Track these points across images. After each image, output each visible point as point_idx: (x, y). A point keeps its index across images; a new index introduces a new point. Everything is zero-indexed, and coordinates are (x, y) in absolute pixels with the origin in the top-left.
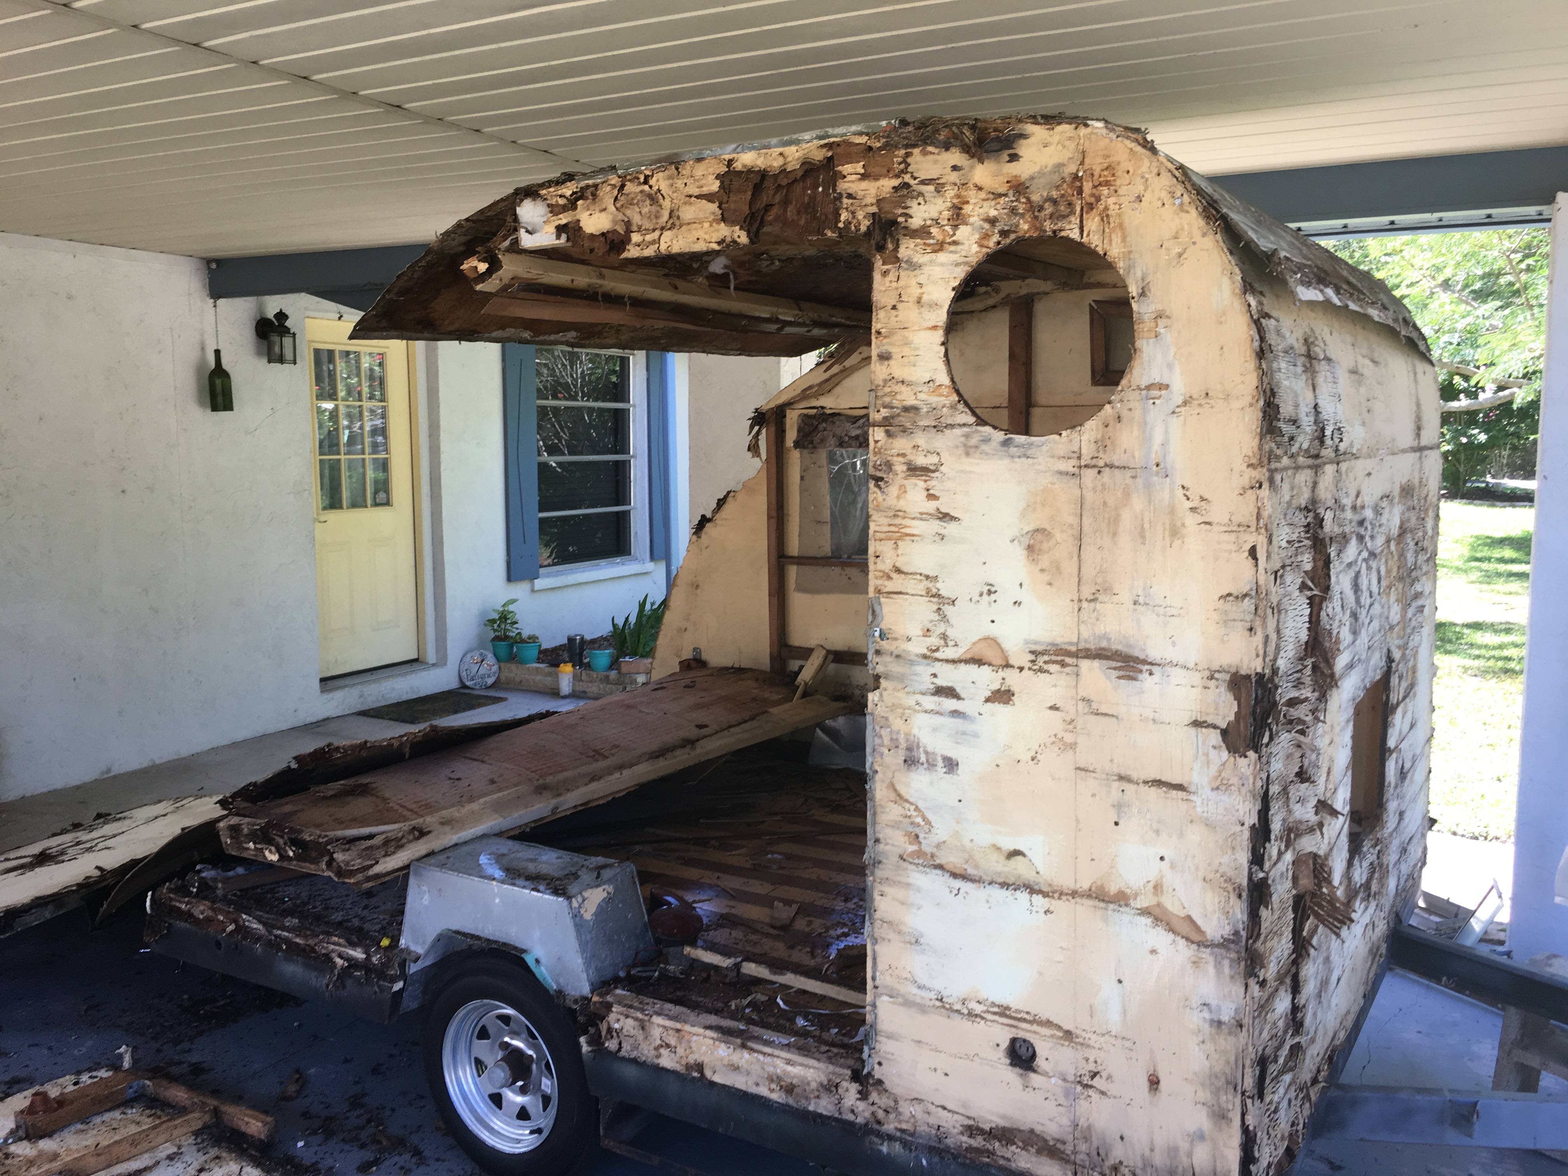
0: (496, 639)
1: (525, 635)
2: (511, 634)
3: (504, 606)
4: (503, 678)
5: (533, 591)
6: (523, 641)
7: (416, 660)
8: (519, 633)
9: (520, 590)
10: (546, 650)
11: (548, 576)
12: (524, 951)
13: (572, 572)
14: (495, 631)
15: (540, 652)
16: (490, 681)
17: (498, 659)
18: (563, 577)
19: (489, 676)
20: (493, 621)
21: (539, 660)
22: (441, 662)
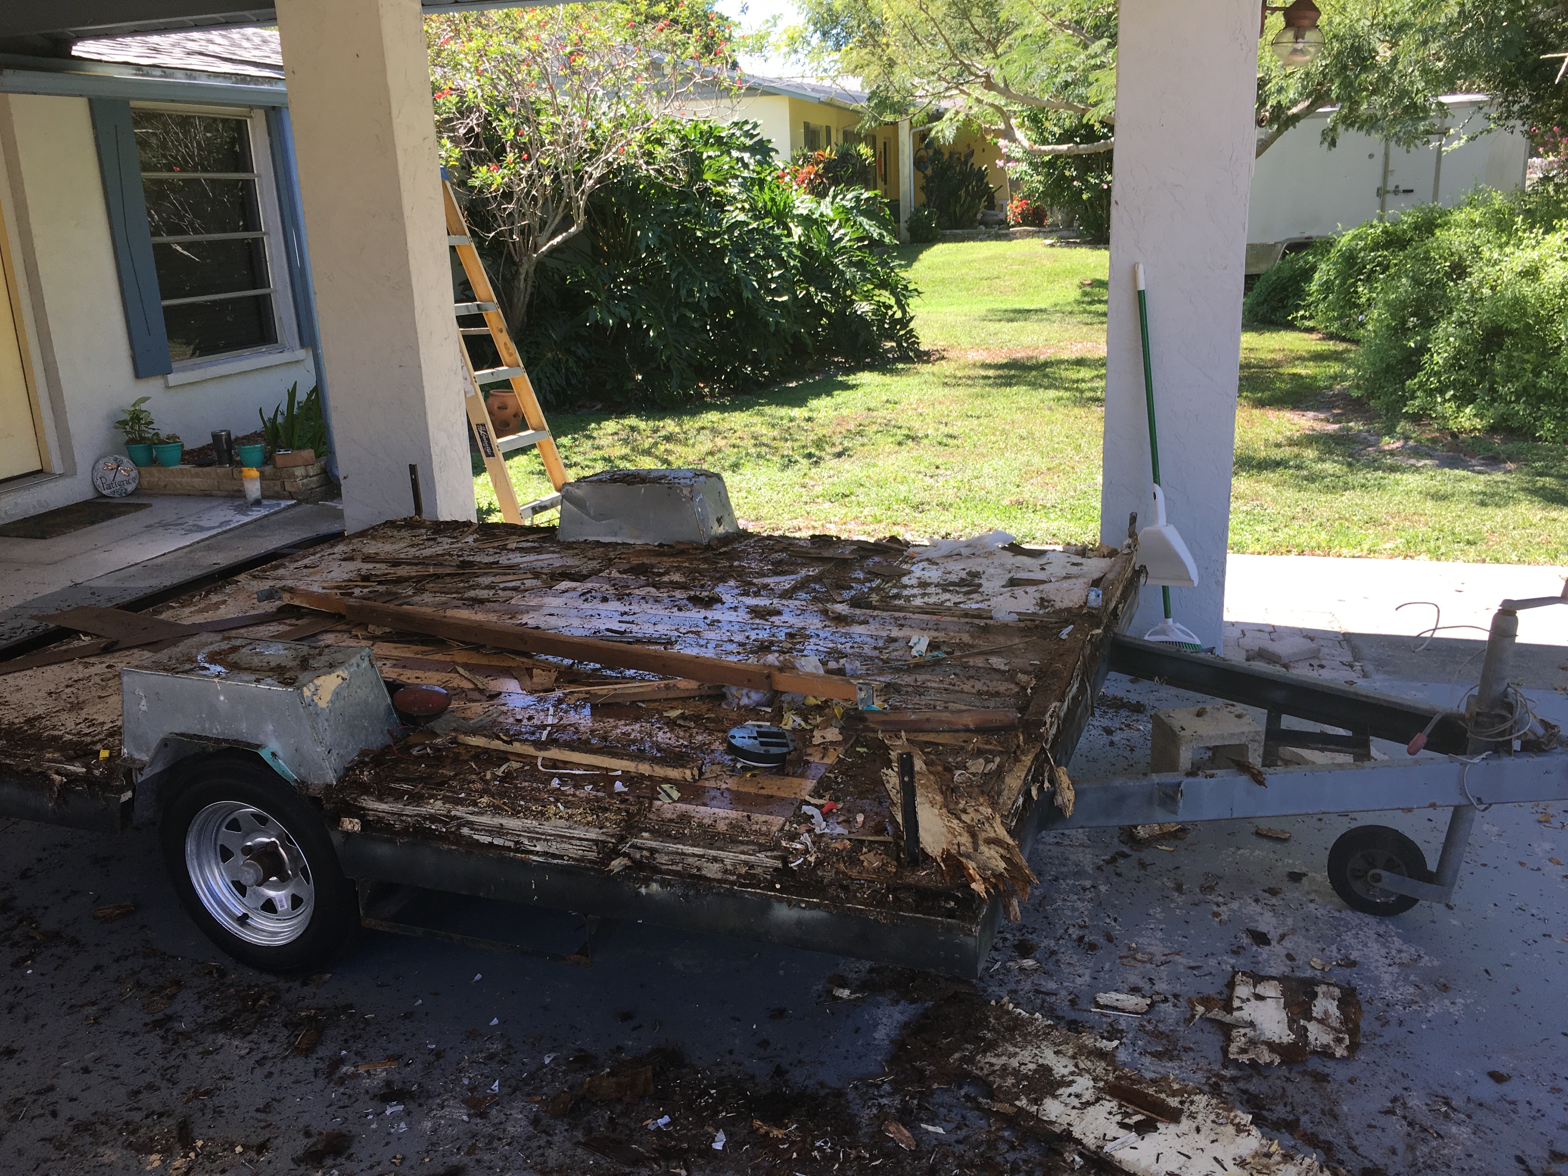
0: (131, 441)
1: (163, 435)
2: (147, 435)
3: (134, 405)
4: (145, 483)
5: (168, 387)
6: (162, 442)
7: (40, 472)
8: (157, 434)
9: (152, 387)
10: (192, 451)
11: (183, 369)
12: (258, 746)
13: (211, 364)
14: (127, 433)
15: (184, 453)
16: (130, 488)
17: (136, 464)
18: (202, 370)
19: (129, 483)
20: (124, 423)
21: (183, 461)
22: (70, 472)
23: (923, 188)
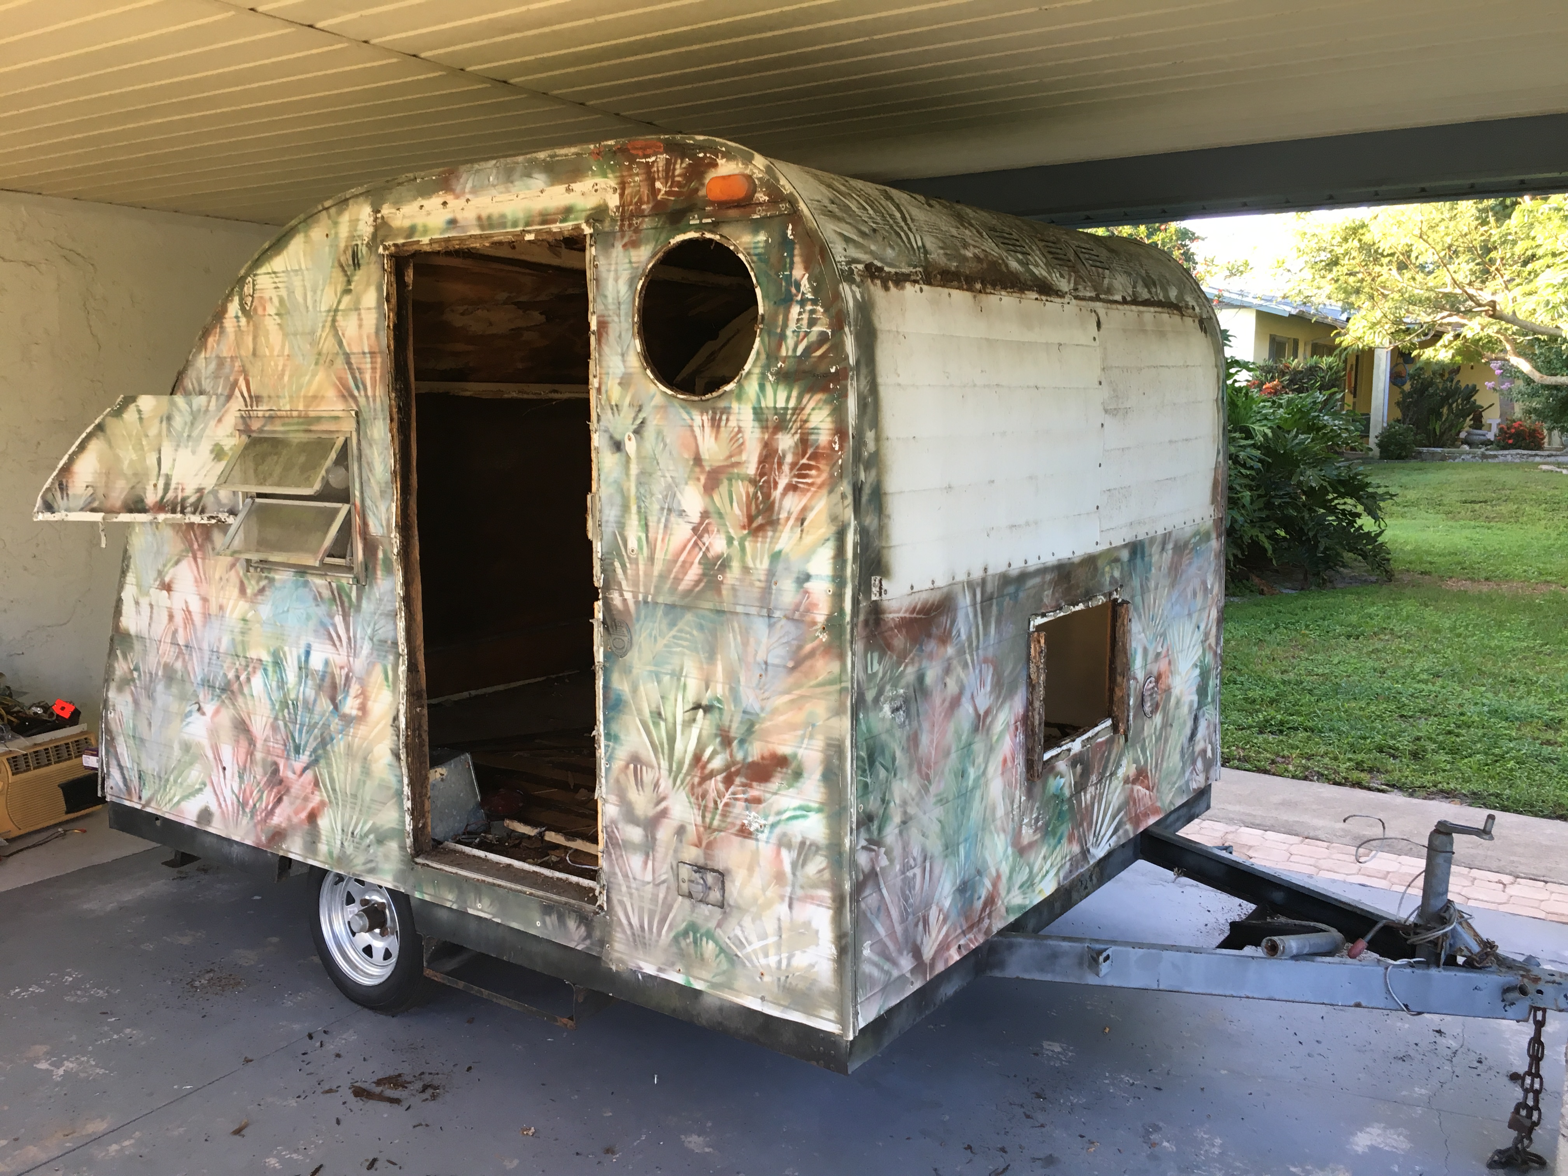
23: (1398, 404)
